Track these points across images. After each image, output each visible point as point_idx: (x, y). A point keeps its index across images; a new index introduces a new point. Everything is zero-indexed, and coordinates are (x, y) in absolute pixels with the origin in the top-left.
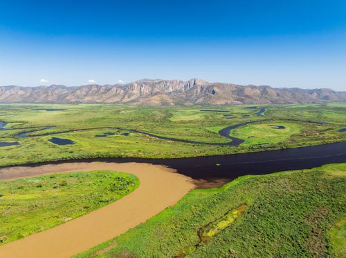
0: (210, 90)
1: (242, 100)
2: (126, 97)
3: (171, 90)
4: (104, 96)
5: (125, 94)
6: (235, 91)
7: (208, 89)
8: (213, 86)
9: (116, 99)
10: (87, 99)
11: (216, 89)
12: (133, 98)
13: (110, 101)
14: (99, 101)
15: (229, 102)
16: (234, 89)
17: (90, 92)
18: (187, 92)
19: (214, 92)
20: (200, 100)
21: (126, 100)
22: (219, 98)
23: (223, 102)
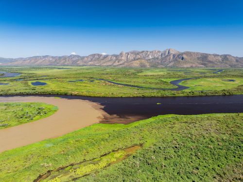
0: (180, 57)
1: (205, 64)
2: (117, 62)
3: (150, 57)
4: (102, 61)
5: (117, 59)
6: (200, 58)
7: (178, 56)
8: (182, 54)
9: (110, 64)
10: (90, 63)
11: (185, 56)
12: (121, 62)
13: (105, 65)
14: (97, 64)
15: (194, 65)
16: (200, 56)
17: (94, 59)
18: (162, 59)
19: (183, 59)
20: (171, 64)
21: (116, 63)
22: (186, 62)
23: (189, 65)
